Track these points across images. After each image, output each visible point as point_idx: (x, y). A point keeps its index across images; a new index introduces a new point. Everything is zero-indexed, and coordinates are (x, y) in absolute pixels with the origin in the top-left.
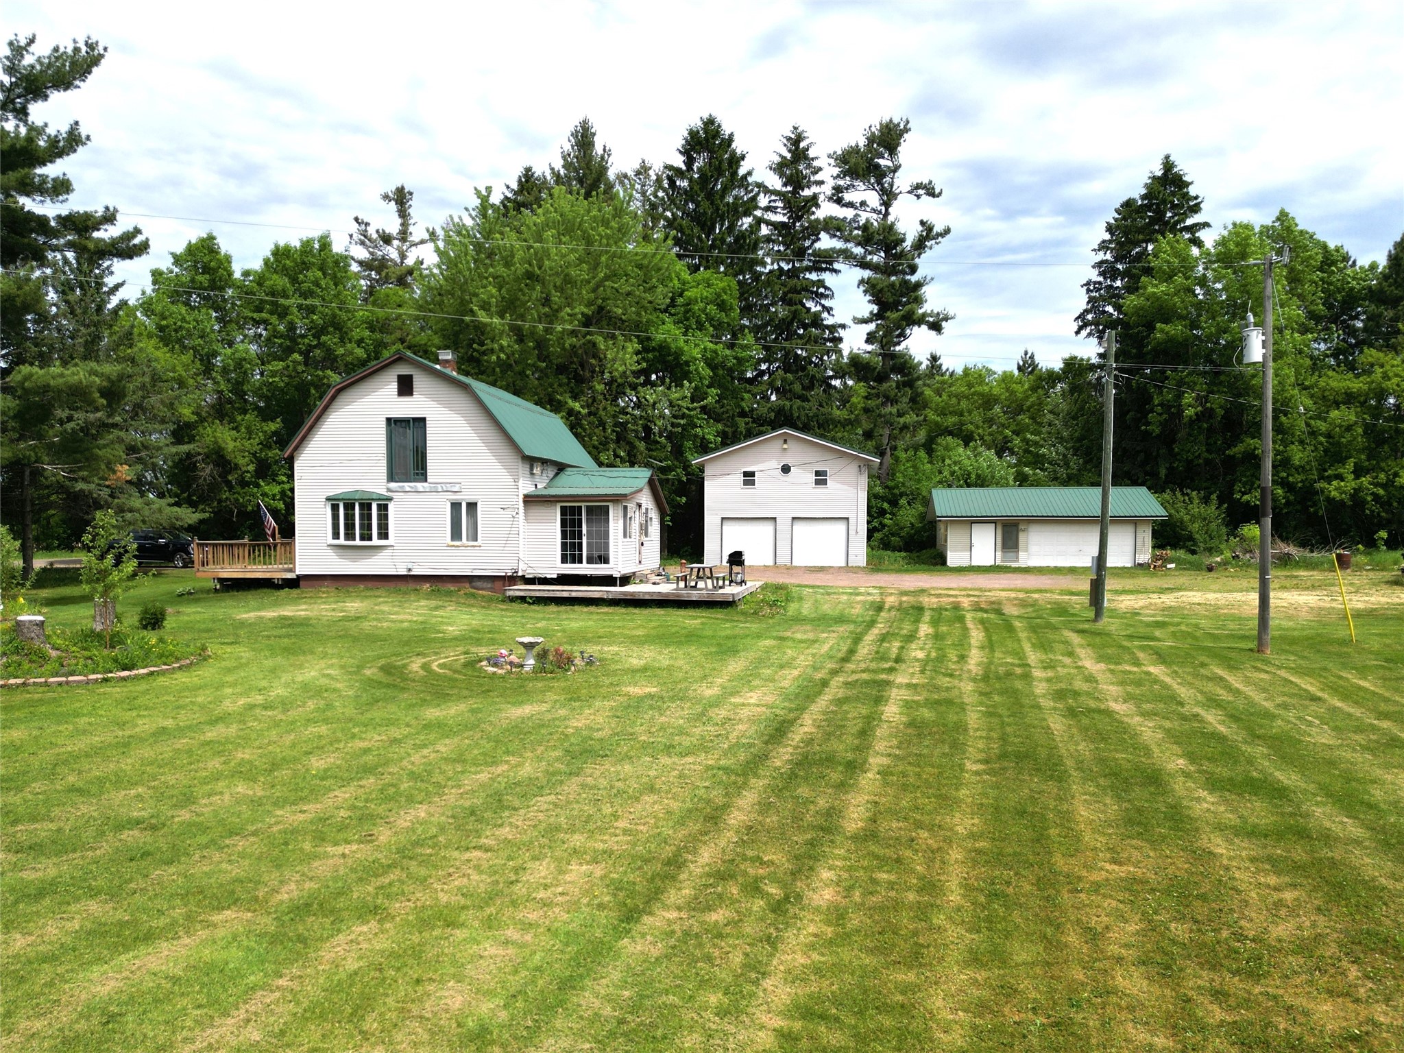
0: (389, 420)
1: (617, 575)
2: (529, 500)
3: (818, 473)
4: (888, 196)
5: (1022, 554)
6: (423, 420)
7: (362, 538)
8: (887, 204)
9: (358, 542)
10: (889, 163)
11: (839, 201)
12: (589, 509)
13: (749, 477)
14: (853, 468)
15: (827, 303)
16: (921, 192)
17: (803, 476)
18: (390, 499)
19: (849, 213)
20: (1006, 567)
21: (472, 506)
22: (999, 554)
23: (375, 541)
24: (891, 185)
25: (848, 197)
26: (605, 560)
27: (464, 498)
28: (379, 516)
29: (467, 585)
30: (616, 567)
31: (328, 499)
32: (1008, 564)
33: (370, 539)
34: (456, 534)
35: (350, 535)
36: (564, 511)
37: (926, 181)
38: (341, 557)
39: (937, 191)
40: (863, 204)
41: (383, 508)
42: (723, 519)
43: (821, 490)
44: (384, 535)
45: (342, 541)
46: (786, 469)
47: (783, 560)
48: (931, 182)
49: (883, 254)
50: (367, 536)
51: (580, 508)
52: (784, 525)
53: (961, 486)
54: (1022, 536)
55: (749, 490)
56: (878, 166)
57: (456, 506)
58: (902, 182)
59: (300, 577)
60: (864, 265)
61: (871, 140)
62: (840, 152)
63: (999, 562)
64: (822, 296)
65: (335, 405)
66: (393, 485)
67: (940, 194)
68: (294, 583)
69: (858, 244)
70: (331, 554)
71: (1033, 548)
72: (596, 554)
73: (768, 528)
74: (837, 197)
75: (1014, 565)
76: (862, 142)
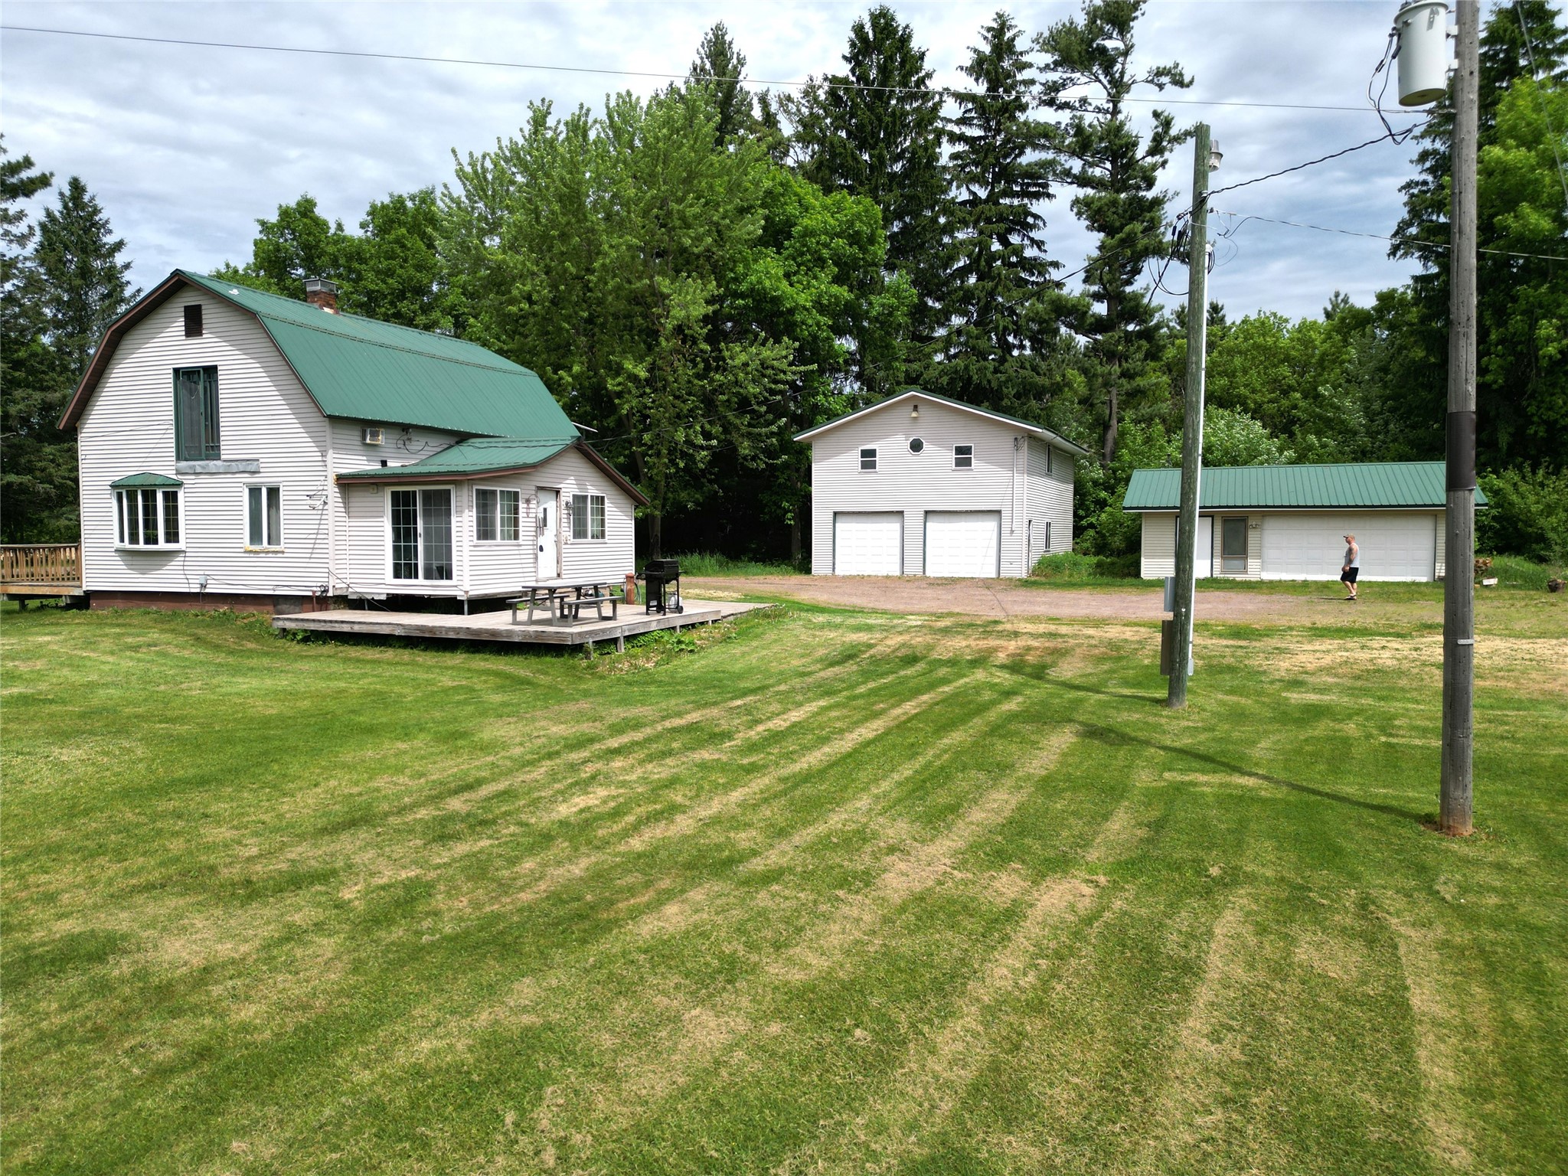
0: (176, 371)
1: (461, 596)
2: (348, 484)
3: (959, 450)
4: (1119, 88)
5: (1253, 564)
6: (214, 368)
7: (147, 542)
8: (1115, 99)
9: (142, 546)
10: (1120, 45)
11: (1051, 103)
12: (427, 495)
13: (869, 458)
14: (1006, 441)
15: (1035, 234)
16: (1165, 79)
17: (939, 456)
18: (180, 485)
19: (1064, 117)
20: (1227, 581)
21: (274, 492)
22: (1217, 562)
23: (162, 545)
24: (1122, 73)
25: (1063, 96)
26: (445, 572)
27: (264, 480)
28: (167, 509)
29: (271, 608)
30: (463, 583)
31: (114, 486)
32: (1231, 577)
33: (156, 542)
34: (255, 536)
35: (134, 539)
36: (395, 496)
37: (1170, 64)
38: (130, 567)
39: (1187, 80)
40: (1084, 101)
41: (171, 498)
42: (835, 514)
43: (963, 473)
44: (172, 536)
45: (127, 545)
46: (916, 446)
47: (913, 568)
48: (1177, 65)
49: (1108, 165)
50: (151, 539)
51: (414, 493)
52: (914, 520)
53: (1164, 466)
54: (1252, 537)
55: (869, 476)
56: (1103, 50)
57: (255, 492)
58: (1137, 67)
59: (90, 595)
60: (1082, 181)
61: (1093, 15)
62: (1046, 34)
63: (1217, 574)
64: (1032, 227)
65: (119, 354)
66: (183, 464)
67: (1191, 82)
68: (82, 602)
69: (1073, 154)
70: (118, 562)
71: (1270, 553)
72: (435, 564)
73: (892, 527)
74: (1050, 97)
75: (1239, 577)
76: (1081, 21)
